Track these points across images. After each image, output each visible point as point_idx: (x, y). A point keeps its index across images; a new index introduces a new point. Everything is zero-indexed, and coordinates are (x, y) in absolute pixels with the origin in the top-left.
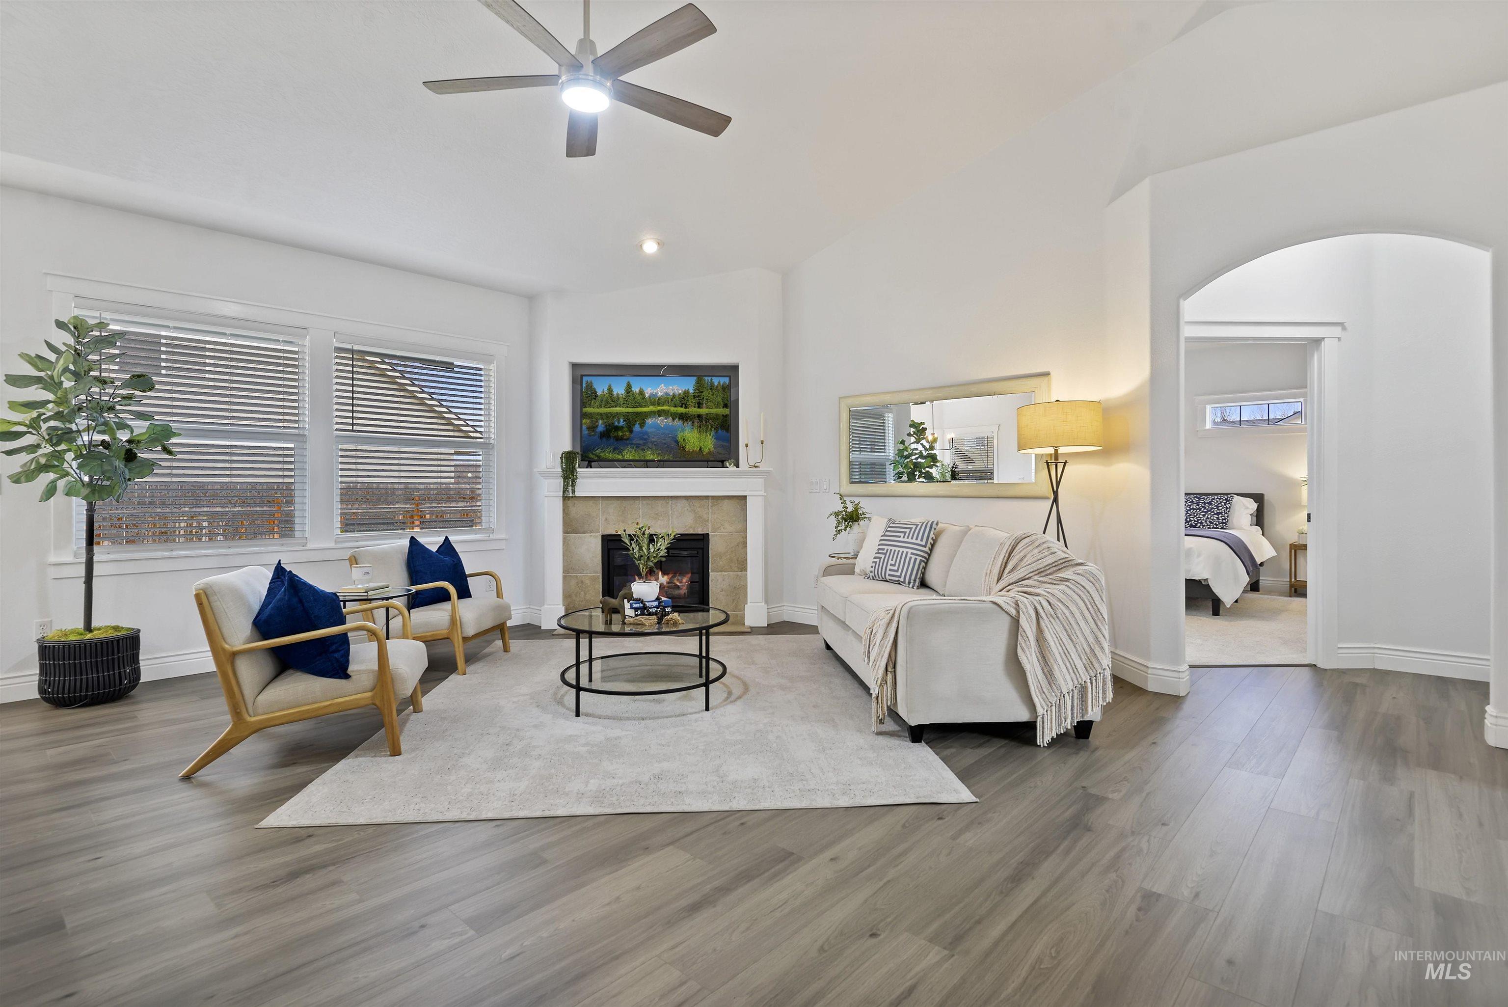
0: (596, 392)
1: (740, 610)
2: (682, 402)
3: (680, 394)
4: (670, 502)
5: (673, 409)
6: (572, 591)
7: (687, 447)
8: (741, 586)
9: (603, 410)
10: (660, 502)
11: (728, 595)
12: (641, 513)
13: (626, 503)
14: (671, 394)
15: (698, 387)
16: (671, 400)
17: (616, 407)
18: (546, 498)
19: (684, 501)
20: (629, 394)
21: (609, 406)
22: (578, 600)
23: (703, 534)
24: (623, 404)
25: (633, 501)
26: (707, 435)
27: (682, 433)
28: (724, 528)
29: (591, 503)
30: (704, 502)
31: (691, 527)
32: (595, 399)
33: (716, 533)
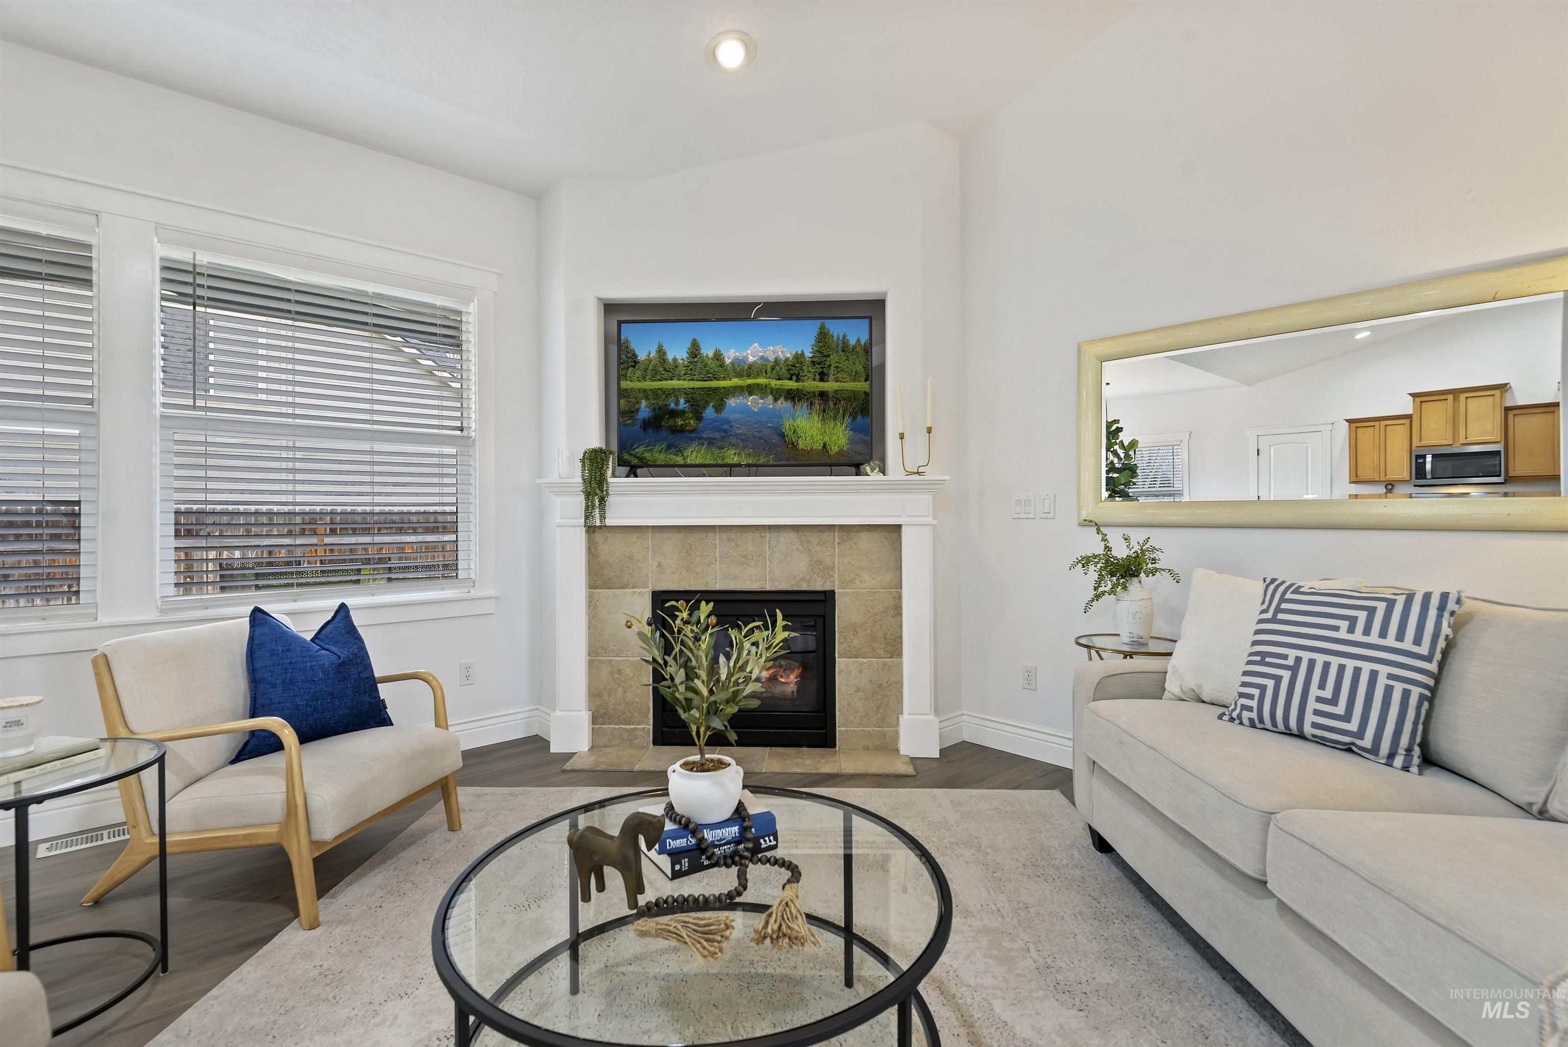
0: (635, 356)
1: (889, 725)
2: (792, 372)
3: (787, 359)
4: (768, 536)
5: (774, 383)
6: (602, 686)
7: (800, 443)
8: (891, 684)
9: (648, 385)
10: (750, 536)
11: (867, 699)
12: (717, 555)
13: (692, 538)
14: (772, 358)
15: (821, 347)
16: (773, 368)
17: (671, 379)
18: (558, 529)
19: (792, 535)
20: (696, 359)
21: (659, 378)
22: (613, 702)
23: (824, 592)
24: (685, 374)
25: (705, 535)
26: (836, 424)
27: (791, 421)
28: (861, 581)
29: (633, 537)
30: (825, 536)
31: (803, 579)
32: (634, 367)
33: (848, 591)
